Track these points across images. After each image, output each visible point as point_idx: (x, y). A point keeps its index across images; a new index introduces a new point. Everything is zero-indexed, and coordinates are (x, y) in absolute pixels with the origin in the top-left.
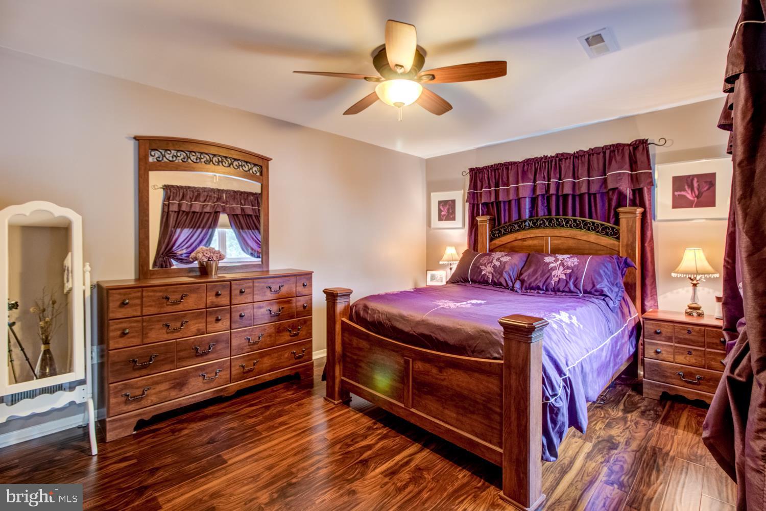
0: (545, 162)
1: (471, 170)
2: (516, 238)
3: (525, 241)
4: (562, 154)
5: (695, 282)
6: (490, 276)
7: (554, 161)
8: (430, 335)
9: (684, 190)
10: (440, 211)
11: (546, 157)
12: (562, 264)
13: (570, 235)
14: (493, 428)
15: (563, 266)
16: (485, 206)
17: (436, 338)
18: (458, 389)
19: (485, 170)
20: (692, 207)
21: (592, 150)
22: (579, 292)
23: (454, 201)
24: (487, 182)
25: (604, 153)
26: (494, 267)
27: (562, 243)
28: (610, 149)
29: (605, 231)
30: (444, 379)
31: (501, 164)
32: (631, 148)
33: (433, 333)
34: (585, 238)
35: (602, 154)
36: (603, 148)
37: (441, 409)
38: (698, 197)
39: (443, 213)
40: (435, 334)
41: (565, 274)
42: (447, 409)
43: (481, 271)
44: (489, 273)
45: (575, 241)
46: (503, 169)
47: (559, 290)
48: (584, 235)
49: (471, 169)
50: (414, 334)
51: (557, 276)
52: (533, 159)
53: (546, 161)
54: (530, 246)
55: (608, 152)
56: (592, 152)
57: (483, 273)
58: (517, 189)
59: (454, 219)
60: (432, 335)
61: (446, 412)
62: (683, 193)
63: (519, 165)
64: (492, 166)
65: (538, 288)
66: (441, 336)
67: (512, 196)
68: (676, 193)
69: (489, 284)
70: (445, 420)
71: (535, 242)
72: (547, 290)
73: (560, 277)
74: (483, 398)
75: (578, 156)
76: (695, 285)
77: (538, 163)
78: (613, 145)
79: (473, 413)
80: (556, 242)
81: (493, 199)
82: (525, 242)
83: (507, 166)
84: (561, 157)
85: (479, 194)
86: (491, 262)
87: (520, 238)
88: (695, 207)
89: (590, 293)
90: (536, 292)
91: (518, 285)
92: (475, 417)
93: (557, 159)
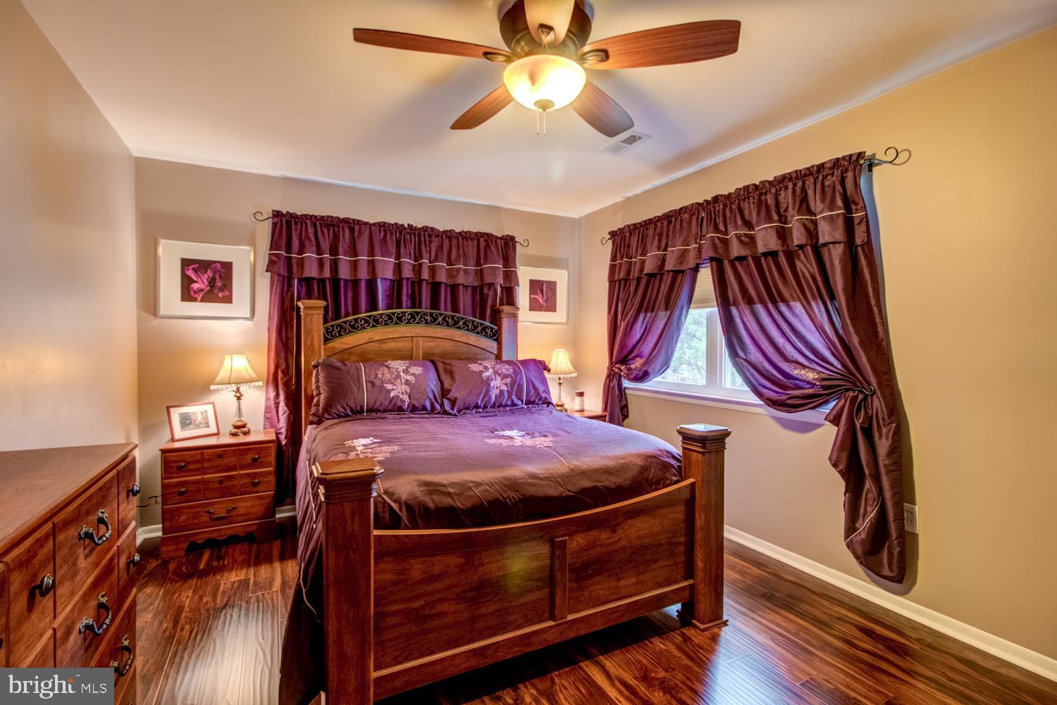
0: (410, 234)
1: (277, 214)
2: (371, 338)
3: (385, 343)
4: (432, 229)
5: (561, 381)
6: (407, 400)
7: (422, 235)
8: (596, 486)
9: (537, 294)
10: (186, 282)
11: (410, 226)
12: (496, 372)
13: (447, 335)
14: (677, 564)
15: (500, 375)
16: (303, 283)
17: (605, 487)
18: (638, 542)
19: (308, 222)
20: (541, 311)
21: (466, 233)
22: (520, 403)
23: (227, 267)
24: (314, 242)
25: (478, 240)
26: (407, 383)
27: (437, 346)
28: (483, 237)
29: (483, 332)
30: (619, 539)
31: (339, 218)
32: (502, 242)
33: (598, 481)
34: (463, 339)
35: (475, 241)
36: (476, 233)
37: (614, 584)
38: (546, 301)
39: (195, 286)
40: (602, 482)
41: (506, 384)
42: (623, 578)
43: (389, 391)
44: (403, 393)
45: (452, 343)
46: (343, 227)
47: (500, 406)
48: (463, 336)
49: (278, 212)
50: (571, 494)
51: (497, 388)
52: (393, 225)
53: (411, 232)
54: (392, 351)
55: (482, 240)
56: (465, 236)
57: (392, 395)
58: (372, 264)
59: (228, 300)
60: (598, 484)
61: (623, 582)
62: (536, 297)
63: (373, 227)
64: (322, 217)
65: (477, 406)
66: (611, 481)
67: (363, 274)
68: (532, 296)
69: (404, 411)
70: (620, 596)
71: (401, 345)
72: (485, 407)
73: (501, 388)
74: (668, 535)
75: (449, 235)
76: (560, 384)
77: (401, 233)
78: (487, 234)
79: (655, 561)
80: (429, 344)
81: (327, 273)
82: (384, 345)
83: (353, 225)
84: (429, 232)
85: (294, 261)
86: (398, 376)
87: (378, 338)
88: (545, 311)
89: (533, 403)
90: (474, 411)
91: (447, 407)
92: (659, 564)
93: (426, 233)
